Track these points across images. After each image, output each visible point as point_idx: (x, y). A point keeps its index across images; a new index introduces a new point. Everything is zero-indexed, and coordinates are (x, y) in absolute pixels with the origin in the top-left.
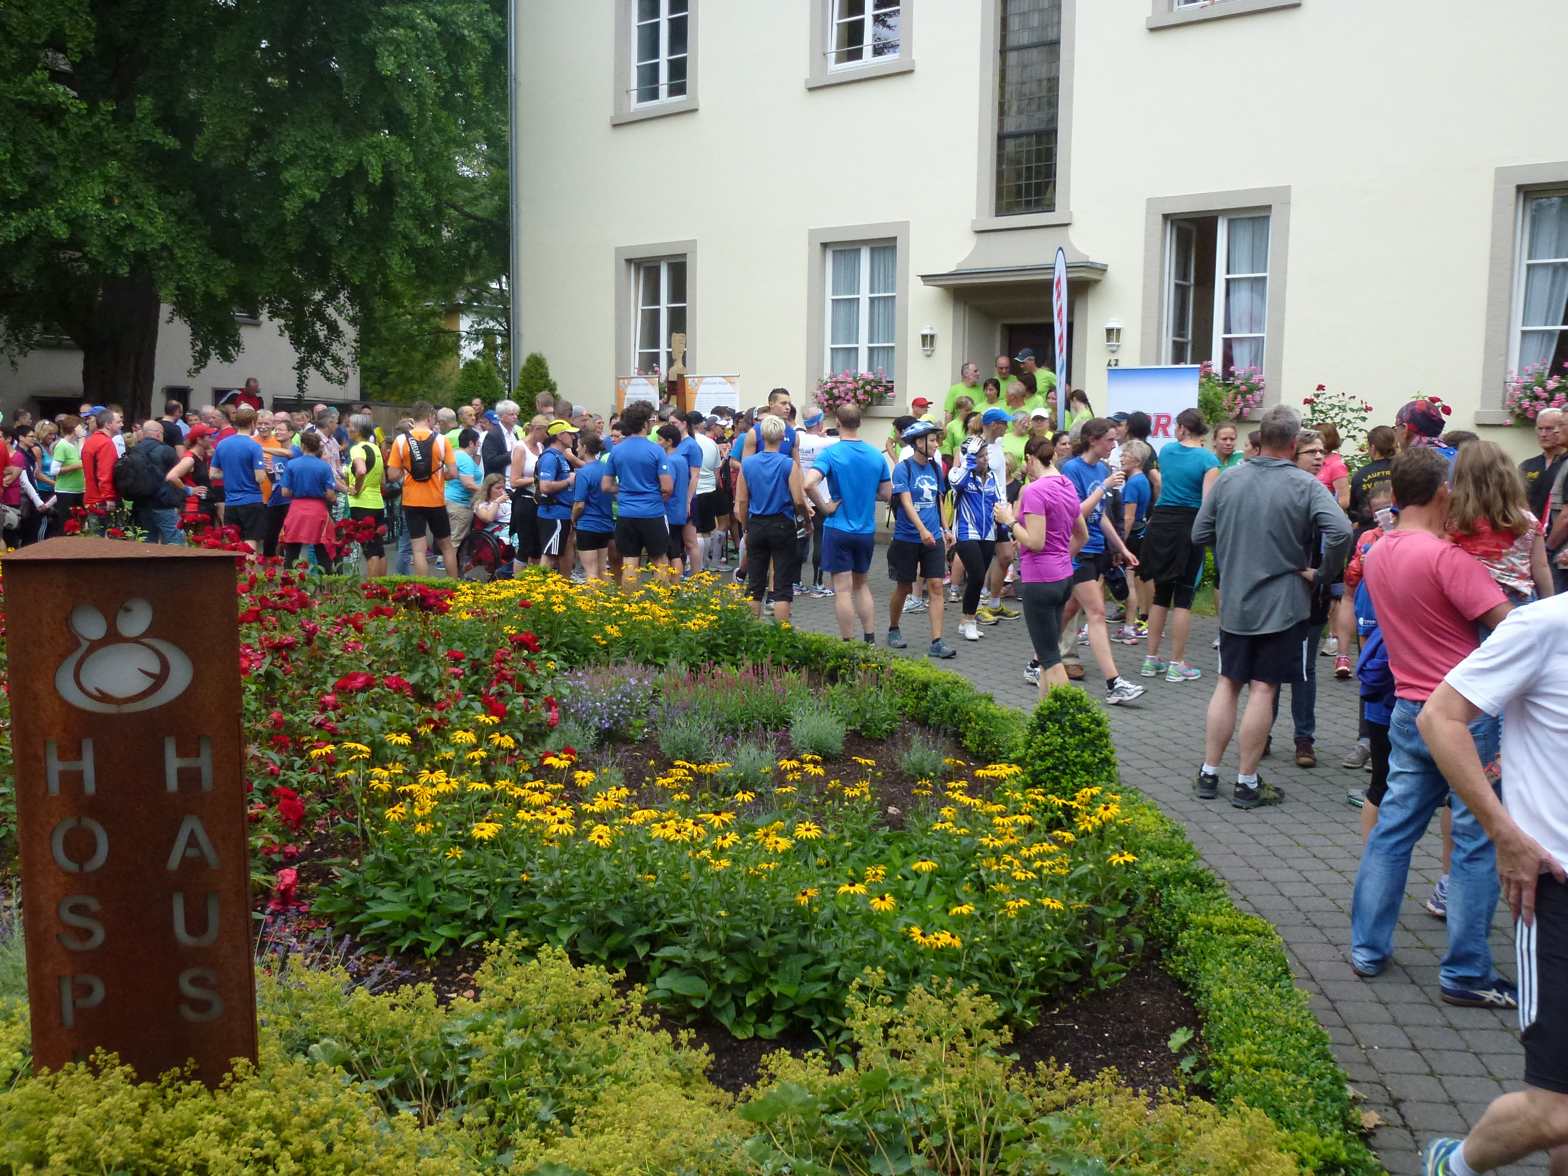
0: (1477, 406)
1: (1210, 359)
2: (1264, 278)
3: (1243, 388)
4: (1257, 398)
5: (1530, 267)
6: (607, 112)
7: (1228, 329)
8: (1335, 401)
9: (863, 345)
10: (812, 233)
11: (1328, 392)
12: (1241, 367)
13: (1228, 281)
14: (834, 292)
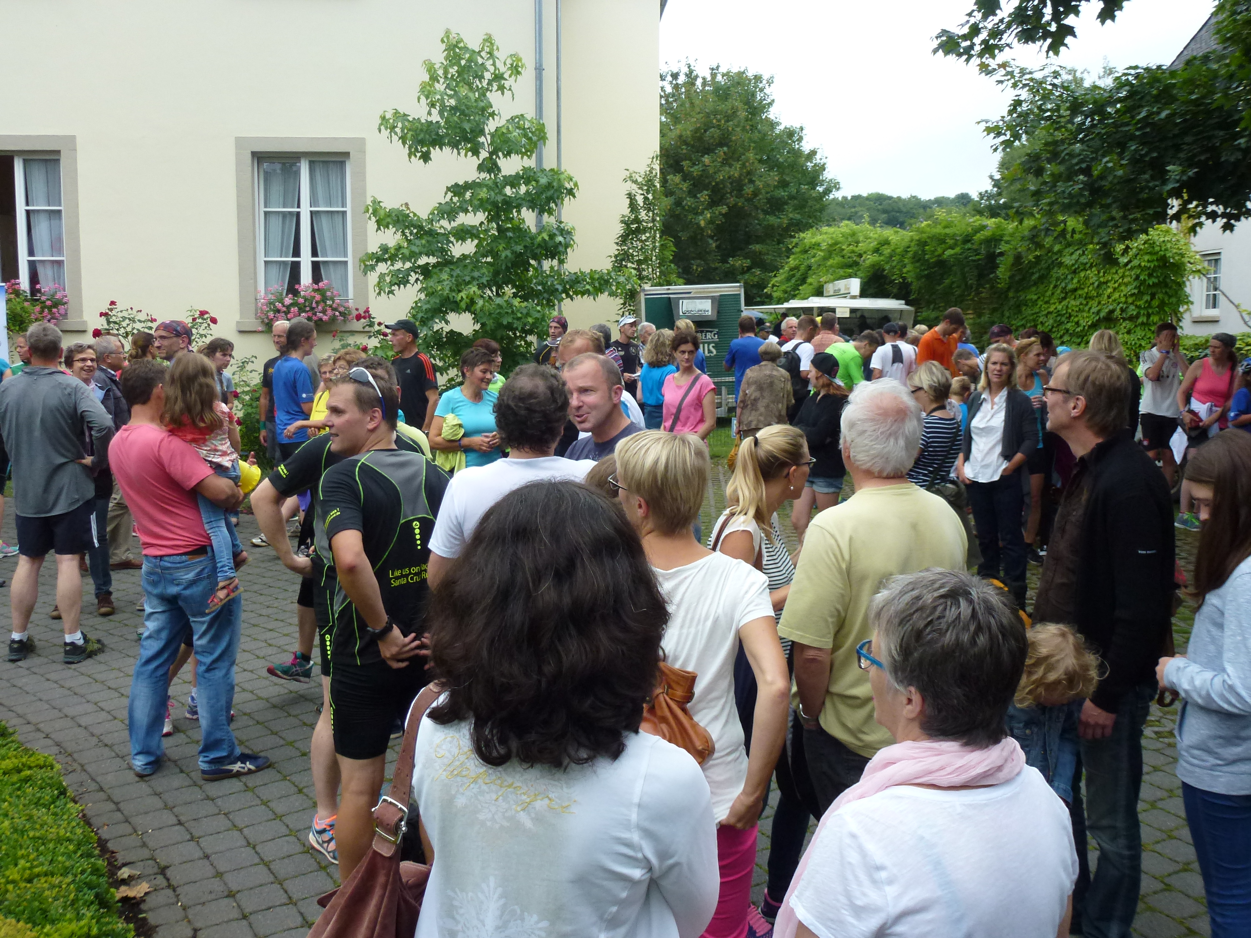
0: (237, 317)
1: (18, 277)
2: (59, 212)
3: (48, 303)
4: (62, 311)
5: (266, 213)
7: (31, 252)
8: (125, 314)
11: (119, 306)
12: (46, 285)
13: (28, 212)
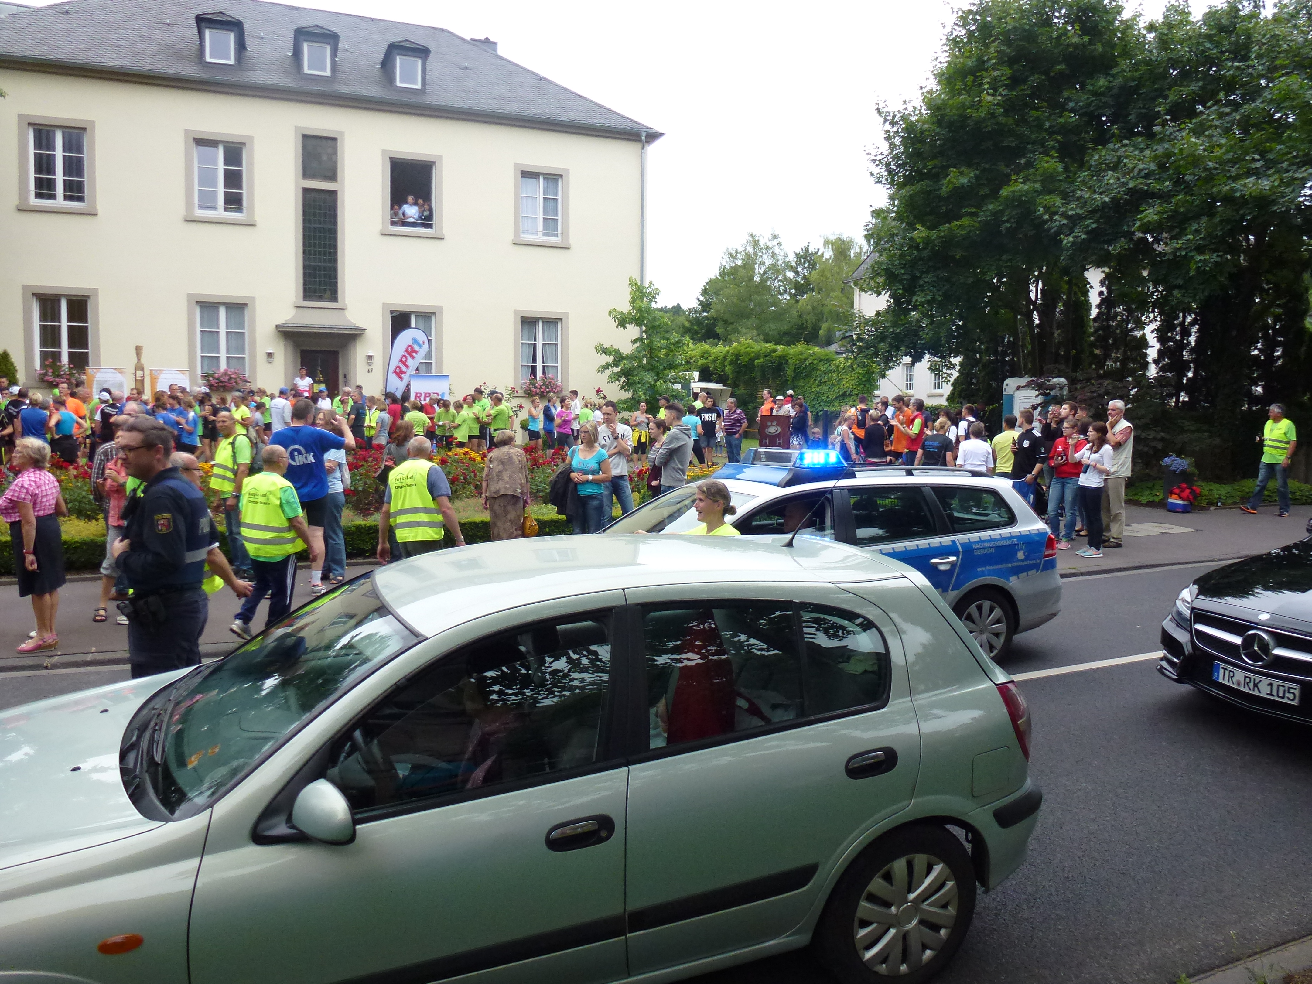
5: (521, 343)
6: (15, 201)
9: (223, 355)
10: (190, 296)
14: (202, 326)
